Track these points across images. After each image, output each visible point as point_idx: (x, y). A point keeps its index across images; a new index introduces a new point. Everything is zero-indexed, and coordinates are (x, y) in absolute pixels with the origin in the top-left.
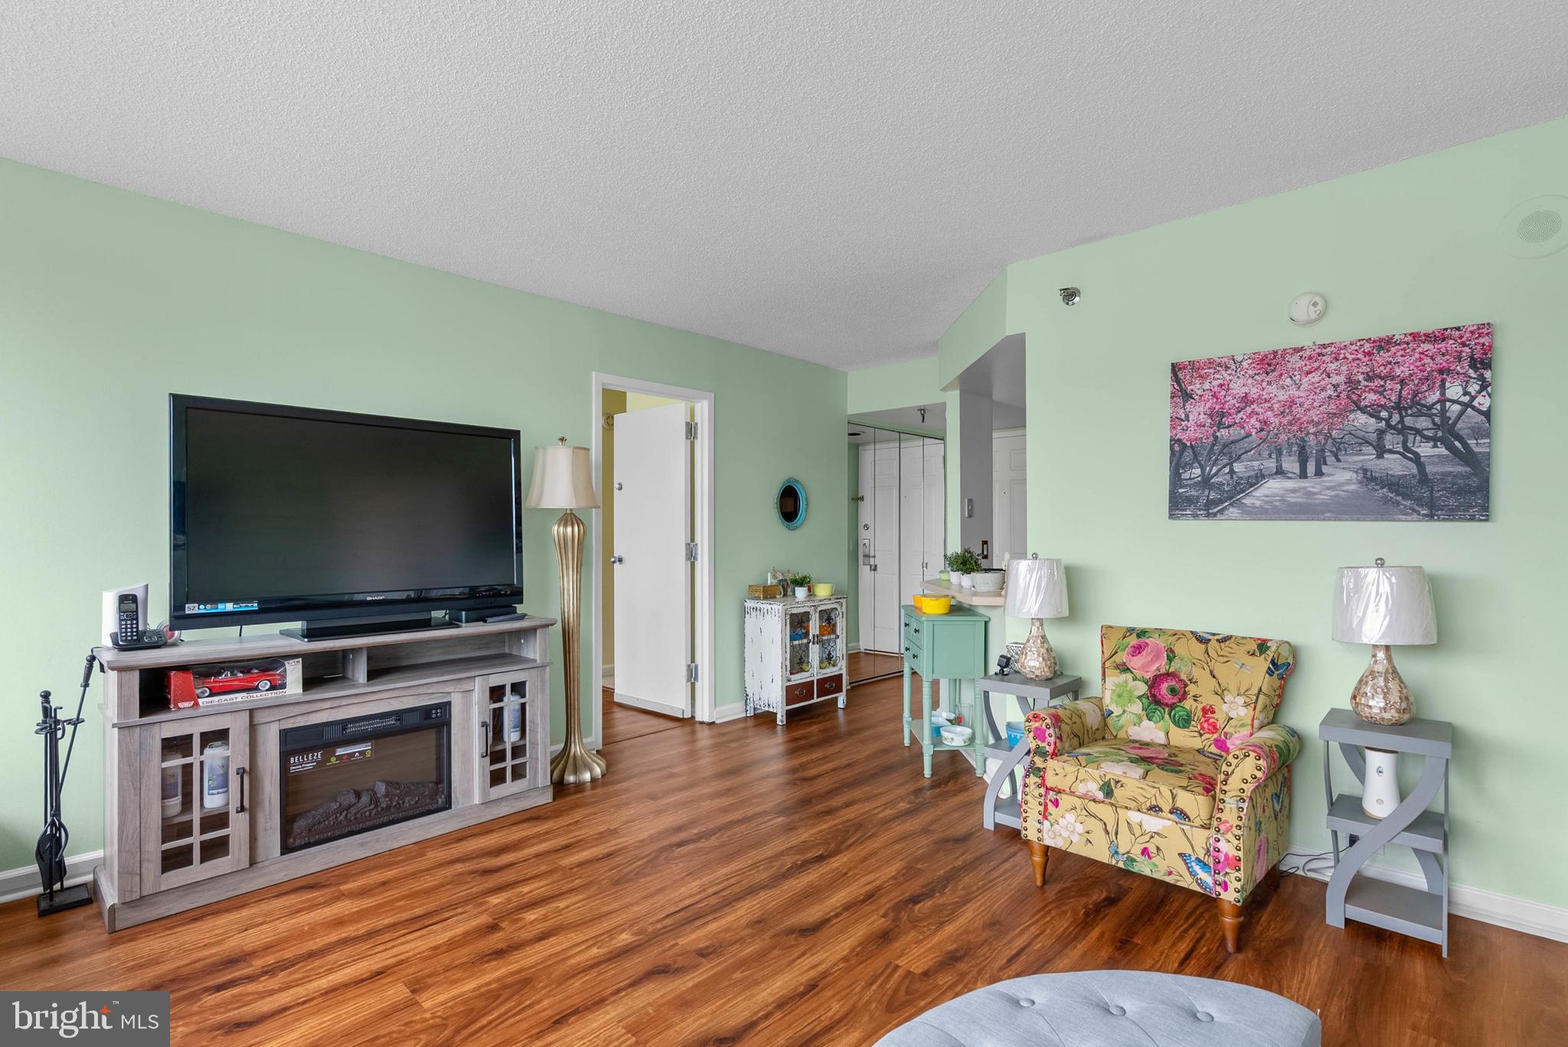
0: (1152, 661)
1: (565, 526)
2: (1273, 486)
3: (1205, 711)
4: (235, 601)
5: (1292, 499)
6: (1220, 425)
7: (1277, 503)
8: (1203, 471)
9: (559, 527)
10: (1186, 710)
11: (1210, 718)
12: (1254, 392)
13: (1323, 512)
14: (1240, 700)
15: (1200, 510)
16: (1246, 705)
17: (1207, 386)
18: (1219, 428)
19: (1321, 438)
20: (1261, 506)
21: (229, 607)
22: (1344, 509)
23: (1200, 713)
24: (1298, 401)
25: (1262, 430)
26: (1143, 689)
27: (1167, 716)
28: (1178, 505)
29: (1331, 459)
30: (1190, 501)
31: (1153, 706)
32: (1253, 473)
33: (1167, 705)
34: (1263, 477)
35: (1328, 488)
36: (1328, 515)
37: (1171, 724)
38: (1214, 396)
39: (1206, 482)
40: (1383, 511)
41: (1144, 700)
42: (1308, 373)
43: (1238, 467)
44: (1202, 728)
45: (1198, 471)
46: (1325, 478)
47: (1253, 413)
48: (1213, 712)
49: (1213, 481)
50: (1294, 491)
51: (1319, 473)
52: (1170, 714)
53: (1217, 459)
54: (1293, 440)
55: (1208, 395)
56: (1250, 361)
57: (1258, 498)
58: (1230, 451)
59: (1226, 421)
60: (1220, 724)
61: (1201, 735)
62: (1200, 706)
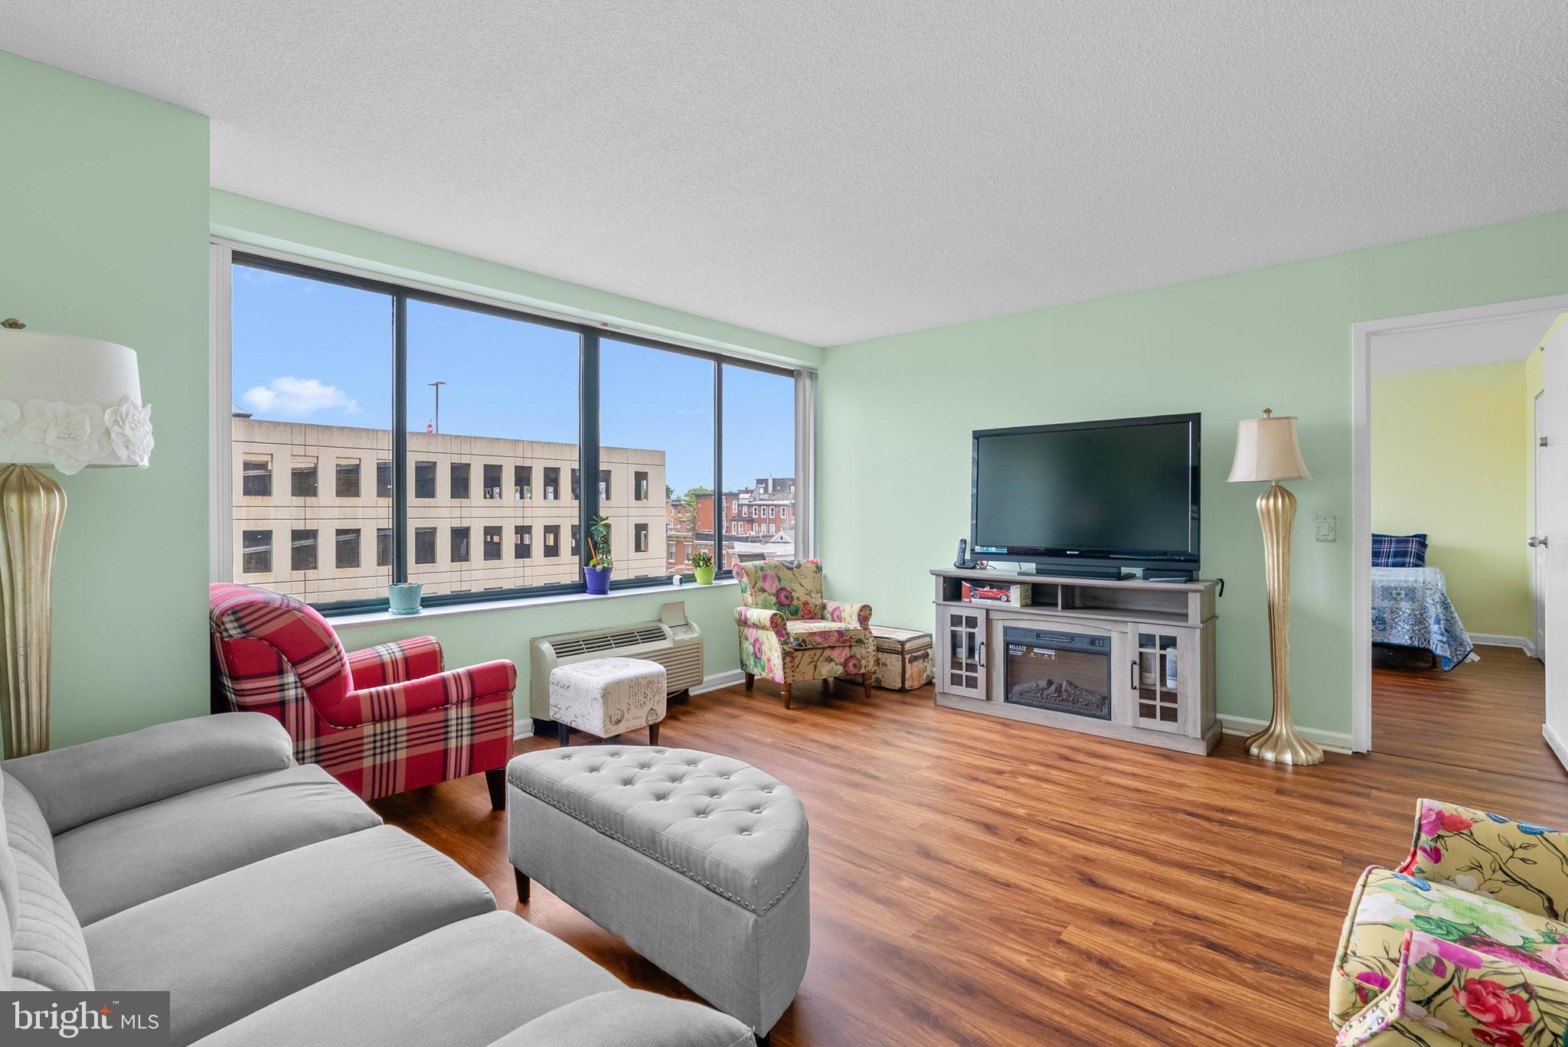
1: (1268, 499)
4: (997, 547)
9: (1261, 500)
21: (993, 550)
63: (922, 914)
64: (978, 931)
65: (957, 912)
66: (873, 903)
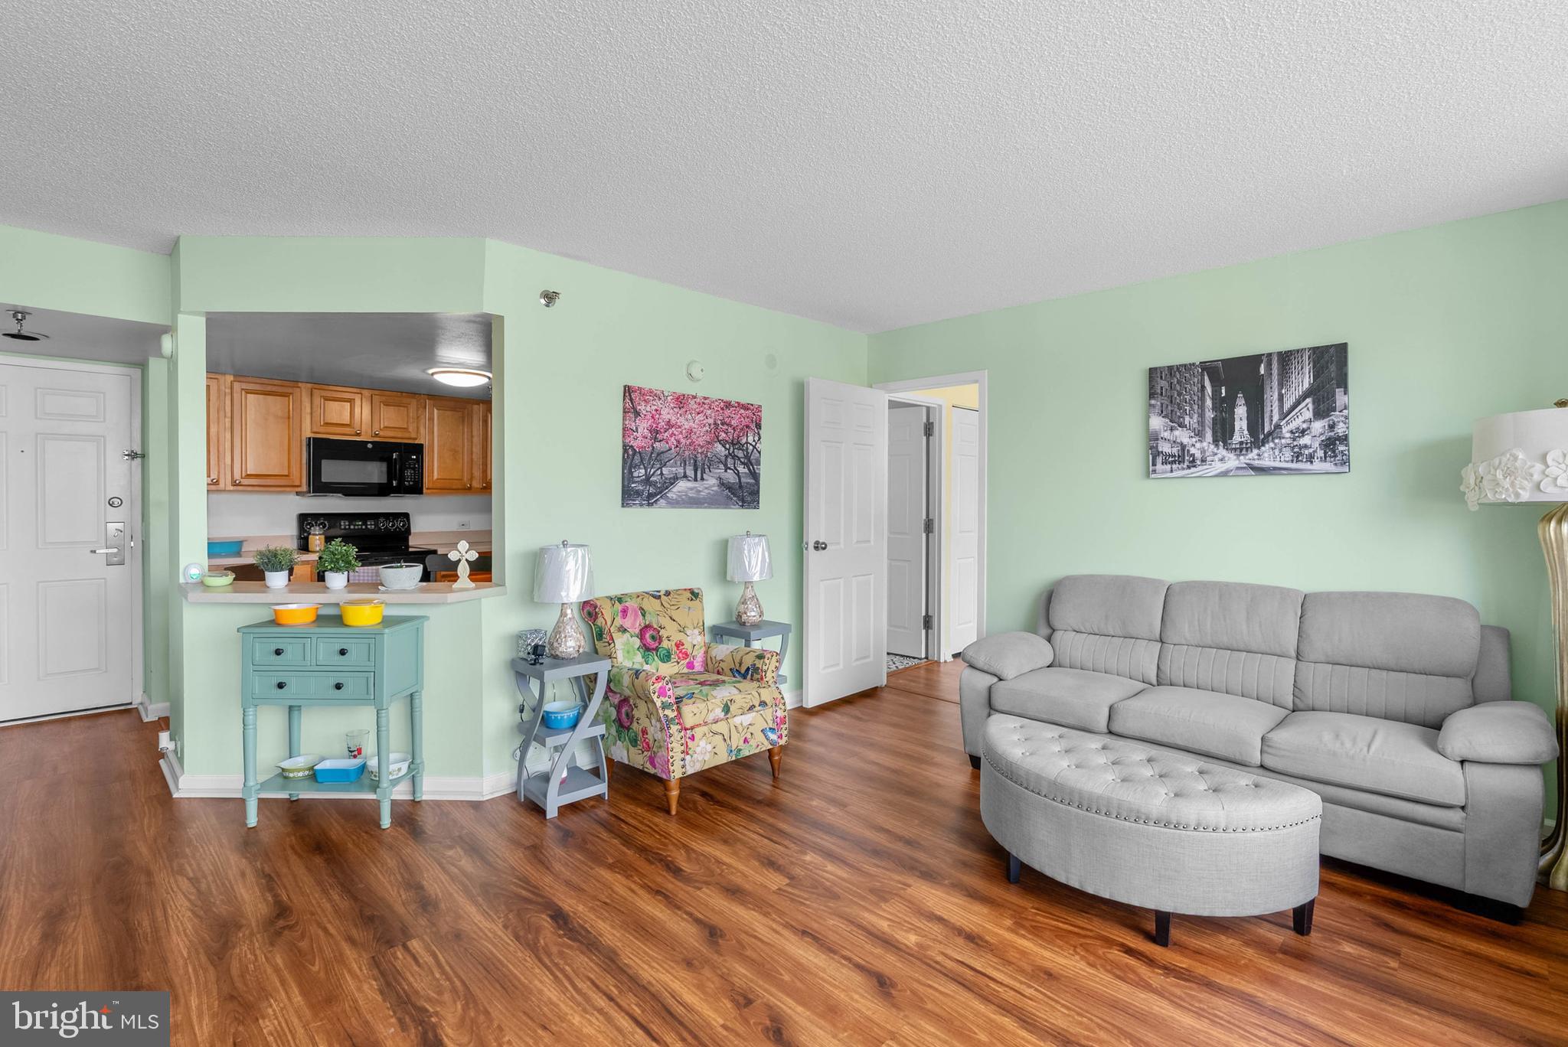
0: (635, 620)
2: (682, 485)
3: (677, 646)
5: (691, 494)
6: (655, 439)
7: (684, 497)
8: (646, 472)
10: (666, 649)
11: (682, 650)
12: (673, 420)
13: (704, 503)
14: (696, 631)
15: (644, 500)
16: (700, 633)
17: (648, 409)
18: (655, 441)
19: (703, 456)
20: (676, 499)
22: (711, 502)
23: (675, 648)
24: (694, 430)
25: (677, 446)
26: (637, 642)
27: (656, 658)
28: (629, 496)
29: (707, 470)
30: (638, 493)
31: (647, 653)
32: (672, 476)
33: (653, 649)
34: (677, 478)
35: (706, 488)
36: (706, 505)
37: (660, 662)
38: (653, 417)
39: (647, 481)
40: (725, 504)
41: (641, 650)
42: (699, 414)
43: (665, 471)
44: (679, 658)
45: (643, 471)
46: (705, 482)
47: (673, 434)
48: (683, 645)
49: (651, 479)
50: (691, 489)
51: (702, 479)
52: (657, 655)
53: (654, 464)
54: (691, 456)
55: (649, 416)
56: (671, 397)
57: (674, 493)
58: (660, 459)
59: (659, 437)
60: (689, 651)
61: (678, 663)
62: (673, 644)
63: (900, 905)
64: (855, 889)
65: (867, 905)
66: (946, 917)
